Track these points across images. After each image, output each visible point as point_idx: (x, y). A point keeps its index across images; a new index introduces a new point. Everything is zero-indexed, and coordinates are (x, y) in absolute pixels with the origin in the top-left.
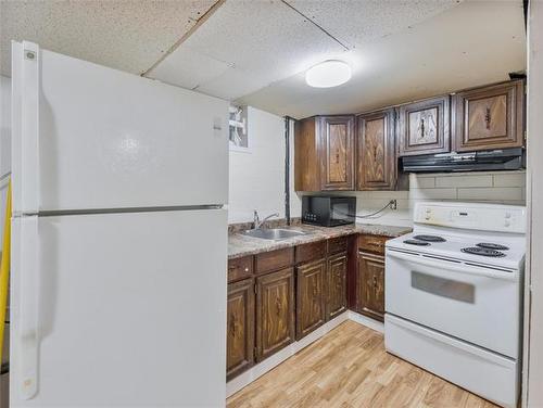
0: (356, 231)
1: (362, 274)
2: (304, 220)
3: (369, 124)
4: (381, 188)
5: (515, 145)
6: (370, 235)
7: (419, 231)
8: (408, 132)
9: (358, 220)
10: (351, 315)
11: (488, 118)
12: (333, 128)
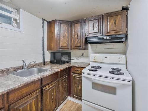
0: (71, 65)
1: (73, 82)
2: (51, 62)
3: (75, 25)
4: (79, 49)
5: (124, 33)
6: (76, 67)
7: (92, 64)
8: (88, 28)
9: (72, 61)
10: (69, 98)
11: (115, 23)
12: (62, 25)
